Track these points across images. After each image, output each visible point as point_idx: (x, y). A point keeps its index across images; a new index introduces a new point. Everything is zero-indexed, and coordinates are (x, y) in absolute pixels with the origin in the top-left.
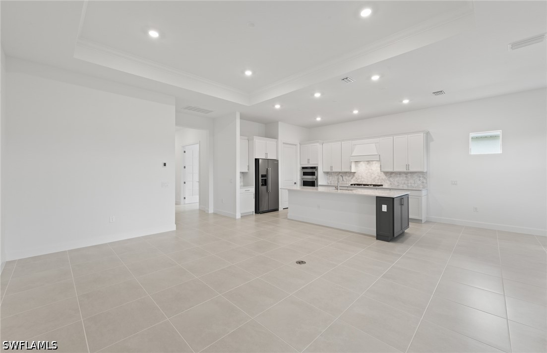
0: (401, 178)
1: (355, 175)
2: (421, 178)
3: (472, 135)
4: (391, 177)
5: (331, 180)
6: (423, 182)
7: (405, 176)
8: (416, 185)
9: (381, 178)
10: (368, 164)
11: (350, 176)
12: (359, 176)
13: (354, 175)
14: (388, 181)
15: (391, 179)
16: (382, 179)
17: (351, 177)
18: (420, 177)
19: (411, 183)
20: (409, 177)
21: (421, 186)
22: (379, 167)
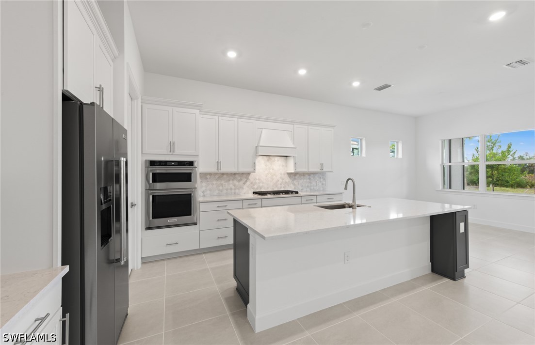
0: (305, 180)
2: (322, 180)
4: (295, 179)
6: (323, 184)
7: (308, 177)
8: (318, 187)
9: (284, 181)
10: (268, 160)
11: (241, 180)
12: (255, 179)
13: (248, 179)
14: (292, 185)
15: (295, 182)
16: (286, 182)
17: (241, 183)
18: (320, 178)
20: (312, 178)
21: (322, 189)
22: (283, 166)
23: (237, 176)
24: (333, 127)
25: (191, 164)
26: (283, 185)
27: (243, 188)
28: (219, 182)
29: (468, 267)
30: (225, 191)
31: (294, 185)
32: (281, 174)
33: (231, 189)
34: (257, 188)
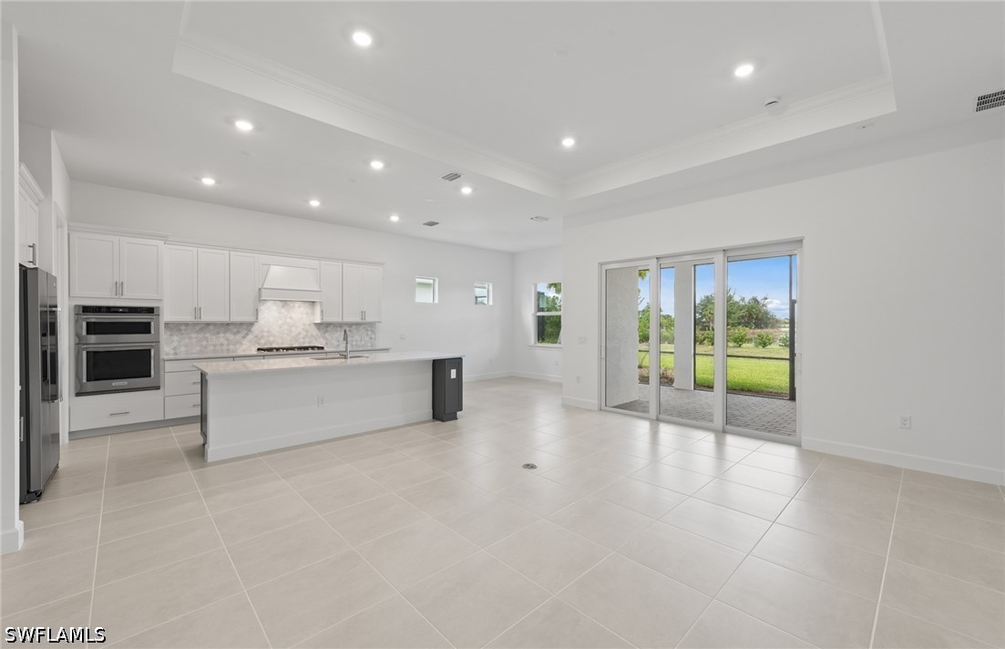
1: (255, 329)
2: (369, 333)
3: (418, 280)
4: (327, 331)
5: (175, 344)
6: (371, 338)
8: (363, 343)
9: (309, 334)
10: (283, 306)
11: (238, 332)
12: (262, 331)
13: (250, 331)
15: (327, 335)
16: (312, 336)
17: (239, 337)
18: (367, 330)
19: (356, 341)
20: (354, 331)
21: (369, 344)
22: (307, 314)
23: (231, 327)
24: (381, 264)
25: (150, 310)
26: (307, 340)
27: (241, 344)
28: (201, 336)
29: (461, 410)
30: (212, 348)
31: (325, 339)
32: (304, 325)
33: (222, 345)
34: (265, 344)
